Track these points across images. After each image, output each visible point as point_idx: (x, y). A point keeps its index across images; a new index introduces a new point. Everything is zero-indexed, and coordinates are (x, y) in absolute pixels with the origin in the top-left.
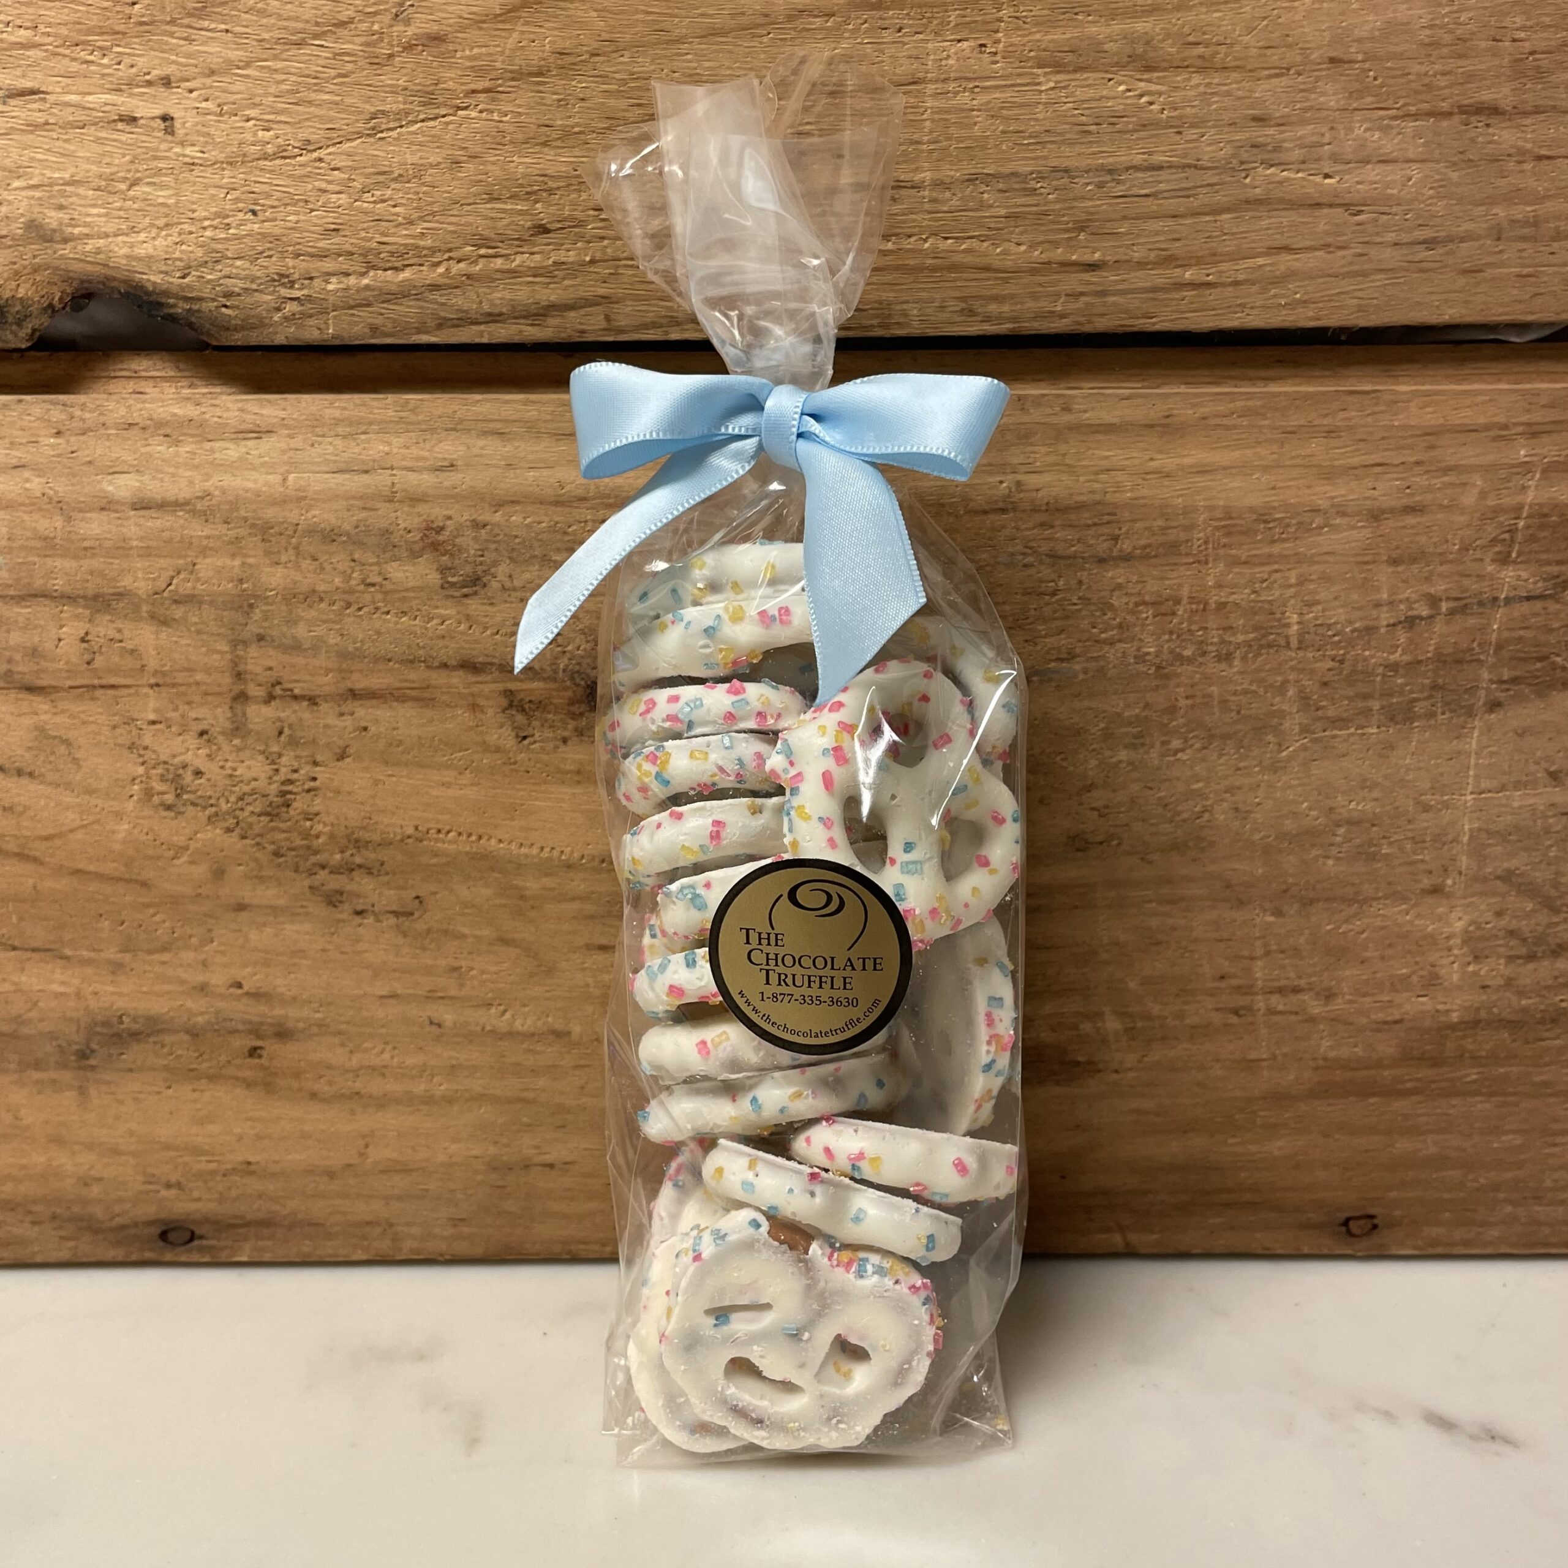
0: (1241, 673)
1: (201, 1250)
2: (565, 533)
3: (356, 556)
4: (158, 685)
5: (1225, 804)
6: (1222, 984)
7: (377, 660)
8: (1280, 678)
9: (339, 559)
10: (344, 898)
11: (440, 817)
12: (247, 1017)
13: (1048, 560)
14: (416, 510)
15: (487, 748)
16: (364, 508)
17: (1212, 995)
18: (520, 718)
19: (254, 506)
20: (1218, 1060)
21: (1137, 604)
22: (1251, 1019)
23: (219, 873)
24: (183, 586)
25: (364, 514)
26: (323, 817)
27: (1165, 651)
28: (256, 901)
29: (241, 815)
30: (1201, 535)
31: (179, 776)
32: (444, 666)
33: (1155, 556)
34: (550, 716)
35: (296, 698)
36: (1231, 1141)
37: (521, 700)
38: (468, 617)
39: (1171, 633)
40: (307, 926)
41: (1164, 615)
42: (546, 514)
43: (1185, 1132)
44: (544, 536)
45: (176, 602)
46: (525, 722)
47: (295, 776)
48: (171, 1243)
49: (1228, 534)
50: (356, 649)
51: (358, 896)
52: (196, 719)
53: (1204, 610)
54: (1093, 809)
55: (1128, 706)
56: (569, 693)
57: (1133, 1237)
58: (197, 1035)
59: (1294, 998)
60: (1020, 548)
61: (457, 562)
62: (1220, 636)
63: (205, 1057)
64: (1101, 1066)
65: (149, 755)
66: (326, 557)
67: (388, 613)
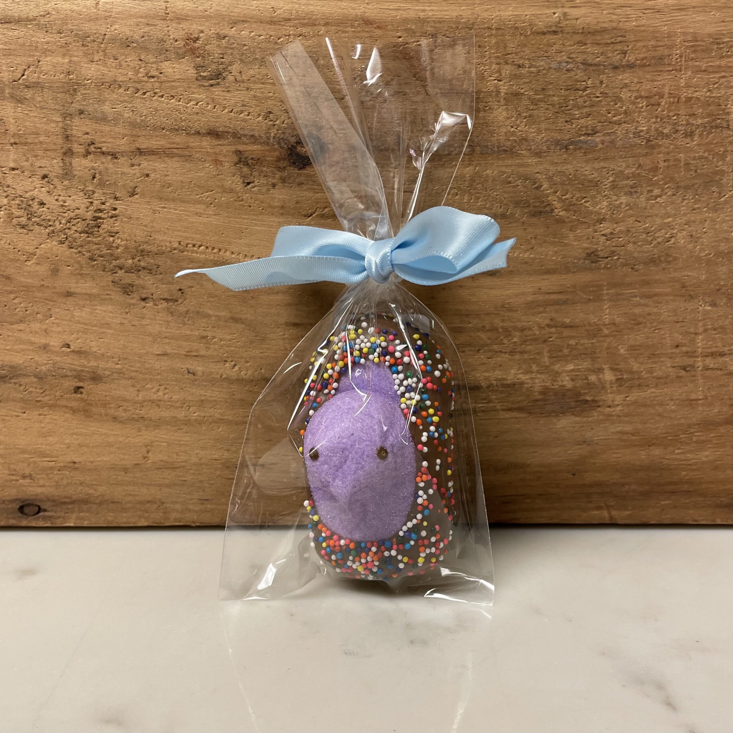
0: (698, 145)
1: (44, 518)
2: (276, 43)
3: (142, 57)
4: (16, 144)
5: (685, 232)
6: (677, 351)
7: (155, 129)
8: (722, 149)
9: (131, 59)
10: (134, 288)
11: (194, 236)
12: (73, 366)
13: (582, 67)
14: (181, 26)
15: (225, 190)
16: (148, 24)
17: (670, 358)
18: (245, 170)
19: (77, 22)
20: (672, 400)
21: (636, 98)
22: (693, 373)
23: (55, 271)
24: (32, 76)
25: (147, 29)
26: (120, 235)
27: (653, 129)
28: (78, 290)
29: (70, 232)
30: (678, 51)
31: (29, 205)
32: (198, 133)
33: (649, 65)
34: (265, 169)
35: (103, 153)
36: (677, 451)
37: (247, 157)
38: (213, 100)
39: (657, 117)
40: (110, 308)
41: (653, 105)
42: (264, 30)
43: (649, 446)
44: (263, 45)
45: (27, 87)
46: (249, 172)
47: (103, 207)
48: (25, 514)
49: (695, 51)
50: (142, 121)
51: (143, 288)
52: (40, 167)
53: (678, 102)
54: (603, 235)
55: (628, 167)
56: (277, 154)
57: (614, 513)
58: (41, 378)
59: (720, 360)
60: (565, 58)
61: (206, 62)
62: (687, 120)
63: (47, 392)
64: (600, 403)
65: (10, 191)
66: (124, 57)
67: (162, 96)
